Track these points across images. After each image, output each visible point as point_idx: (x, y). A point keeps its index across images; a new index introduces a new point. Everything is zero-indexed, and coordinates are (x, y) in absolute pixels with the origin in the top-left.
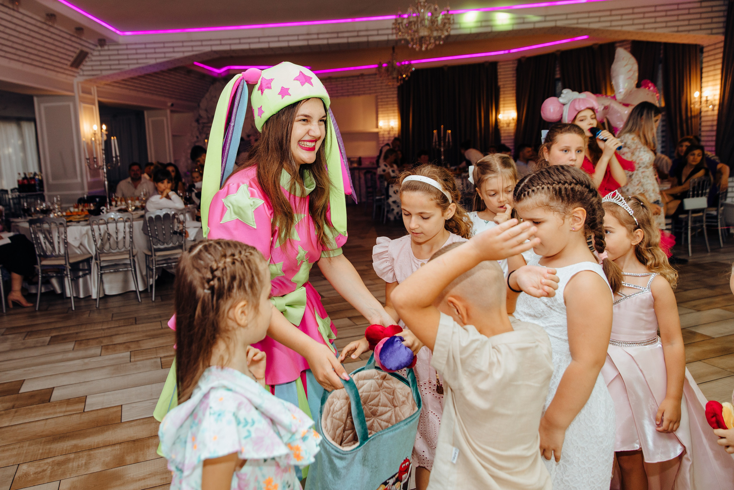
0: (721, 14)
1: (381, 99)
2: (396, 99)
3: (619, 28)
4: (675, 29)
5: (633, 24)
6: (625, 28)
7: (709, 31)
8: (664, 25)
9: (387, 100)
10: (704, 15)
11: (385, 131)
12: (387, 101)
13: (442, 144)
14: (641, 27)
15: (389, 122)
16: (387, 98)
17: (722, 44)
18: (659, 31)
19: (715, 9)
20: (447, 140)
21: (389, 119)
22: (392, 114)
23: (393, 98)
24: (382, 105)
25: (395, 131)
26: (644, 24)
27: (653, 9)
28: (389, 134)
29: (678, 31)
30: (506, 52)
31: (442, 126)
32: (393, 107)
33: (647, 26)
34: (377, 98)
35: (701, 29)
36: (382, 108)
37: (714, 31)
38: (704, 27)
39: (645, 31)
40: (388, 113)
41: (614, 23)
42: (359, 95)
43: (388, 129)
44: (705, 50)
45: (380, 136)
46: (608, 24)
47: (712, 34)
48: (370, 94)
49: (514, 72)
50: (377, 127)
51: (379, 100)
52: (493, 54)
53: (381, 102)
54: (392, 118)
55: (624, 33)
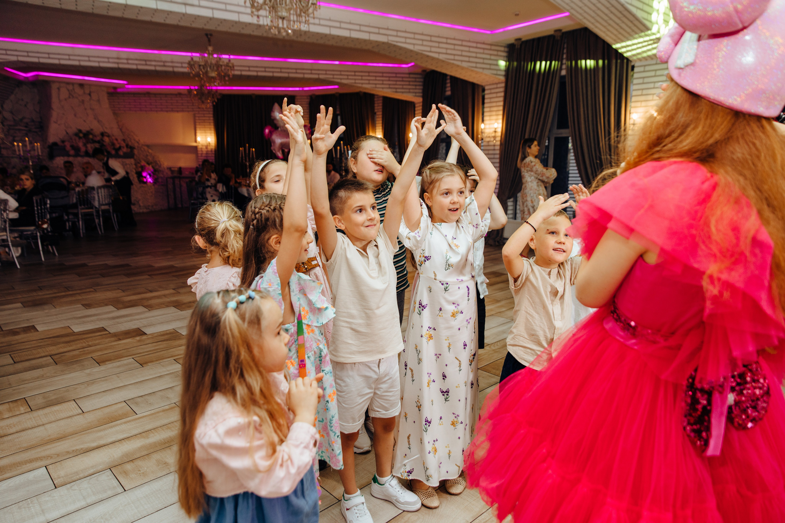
0: (421, 84)
1: (199, 117)
2: (212, 118)
3: (360, 85)
4: (395, 90)
5: (369, 84)
6: (364, 86)
7: (414, 94)
8: (388, 86)
9: (204, 118)
10: (411, 83)
11: (203, 146)
12: (204, 120)
13: (248, 160)
14: (374, 86)
15: (206, 138)
16: (204, 116)
17: (421, 104)
18: (385, 90)
19: (417, 80)
20: (251, 156)
21: (206, 136)
22: (209, 132)
23: (209, 117)
24: (199, 123)
25: (212, 146)
26: (376, 84)
27: (381, 75)
28: (207, 148)
29: (396, 92)
30: (301, 89)
31: (247, 145)
32: (210, 125)
33: (378, 86)
34: (195, 116)
35: (409, 92)
36: (200, 125)
37: (417, 94)
38: (411, 91)
39: (377, 89)
40: (205, 130)
41: (357, 81)
42: (178, 111)
43: (206, 144)
44: (416, 106)
45: (199, 150)
46: (353, 81)
47: (416, 96)
48: (188, 111)
49: (307, 106)
50: (196, 141)
51: (197, 118)
52: (290, 89)
53: (199, 119)
54: (209, 134)
55: (365, 88)
